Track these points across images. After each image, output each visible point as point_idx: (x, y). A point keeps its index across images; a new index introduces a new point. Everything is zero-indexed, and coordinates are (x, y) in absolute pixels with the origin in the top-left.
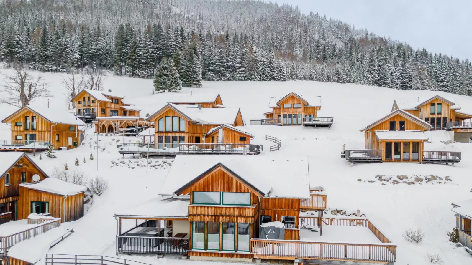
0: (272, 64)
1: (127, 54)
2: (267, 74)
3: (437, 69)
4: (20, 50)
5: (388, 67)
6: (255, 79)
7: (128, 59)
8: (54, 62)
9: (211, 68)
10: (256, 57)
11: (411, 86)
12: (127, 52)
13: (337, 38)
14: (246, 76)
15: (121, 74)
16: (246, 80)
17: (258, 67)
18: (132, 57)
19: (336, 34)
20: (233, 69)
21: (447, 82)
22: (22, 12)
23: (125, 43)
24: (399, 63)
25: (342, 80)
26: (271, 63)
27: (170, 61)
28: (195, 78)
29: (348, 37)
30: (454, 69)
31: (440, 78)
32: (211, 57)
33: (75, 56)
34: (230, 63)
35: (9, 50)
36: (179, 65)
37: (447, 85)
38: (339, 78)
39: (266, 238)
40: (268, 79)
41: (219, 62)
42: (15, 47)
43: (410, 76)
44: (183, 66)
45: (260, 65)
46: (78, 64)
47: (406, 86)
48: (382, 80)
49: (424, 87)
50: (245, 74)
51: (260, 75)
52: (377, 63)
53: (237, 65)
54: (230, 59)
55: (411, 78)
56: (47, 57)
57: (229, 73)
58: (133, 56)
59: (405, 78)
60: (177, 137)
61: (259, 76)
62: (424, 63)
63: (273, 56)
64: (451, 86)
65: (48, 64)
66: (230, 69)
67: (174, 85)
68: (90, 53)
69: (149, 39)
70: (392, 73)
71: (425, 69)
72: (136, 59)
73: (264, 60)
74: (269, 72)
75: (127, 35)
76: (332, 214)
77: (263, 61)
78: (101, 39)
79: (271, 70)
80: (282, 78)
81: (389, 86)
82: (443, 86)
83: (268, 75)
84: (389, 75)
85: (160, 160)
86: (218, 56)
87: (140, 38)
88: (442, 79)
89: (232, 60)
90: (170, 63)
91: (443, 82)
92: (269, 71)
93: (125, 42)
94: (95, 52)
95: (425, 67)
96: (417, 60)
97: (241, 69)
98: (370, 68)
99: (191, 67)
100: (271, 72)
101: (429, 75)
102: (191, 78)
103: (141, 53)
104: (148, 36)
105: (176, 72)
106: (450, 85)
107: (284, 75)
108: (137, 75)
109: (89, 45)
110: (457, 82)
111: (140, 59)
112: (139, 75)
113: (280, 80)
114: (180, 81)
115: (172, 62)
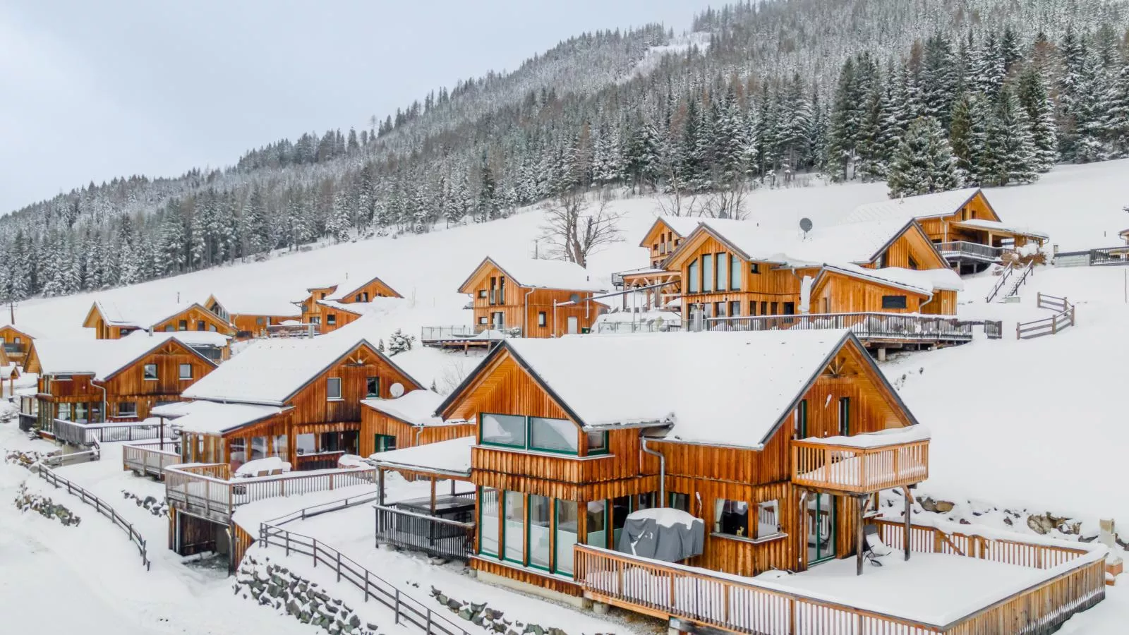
1: (857, 127)
4: (650, 157)
7: (860, 140)
8: (706, 172)
9: (1091, 125)
12: (859, 122)
15: (845, 177)
18: (868, 134)
22: (672, 79)
23: (854, 103)
27: (931, 126)
28: (1016, 160)
32: (1094, 93)
33: (746, 152)
35: (633, 160)
36: (967, 133)
39: (632, 554)
41: (1121, 105)
42: (643, 152)
44: (980, 134)
46: (752, 169)
56: (694, 162)
58: (870, 130)
60: (725, 304)
65: (696, 178)
67: (942, 186)
68: (777, 140)
69: (912, 81)
72: (878, 135)
75: (859, 83)
76: (1032, 528)
78: (802, 103)
86: (1117, 87)
87: (891, 82)
90: (931, 131)
93: (854, 100)
94: (788, 136)
99: (1005, 133)
102: (1001, 161)
103: (892, 119)
104: (910, 73)
105: (946, 153)
108: (881, 175)
109: (775, 120)
111: (889, 135)
112: (884, 175)
114: (958, 172)
115: (937, 126)
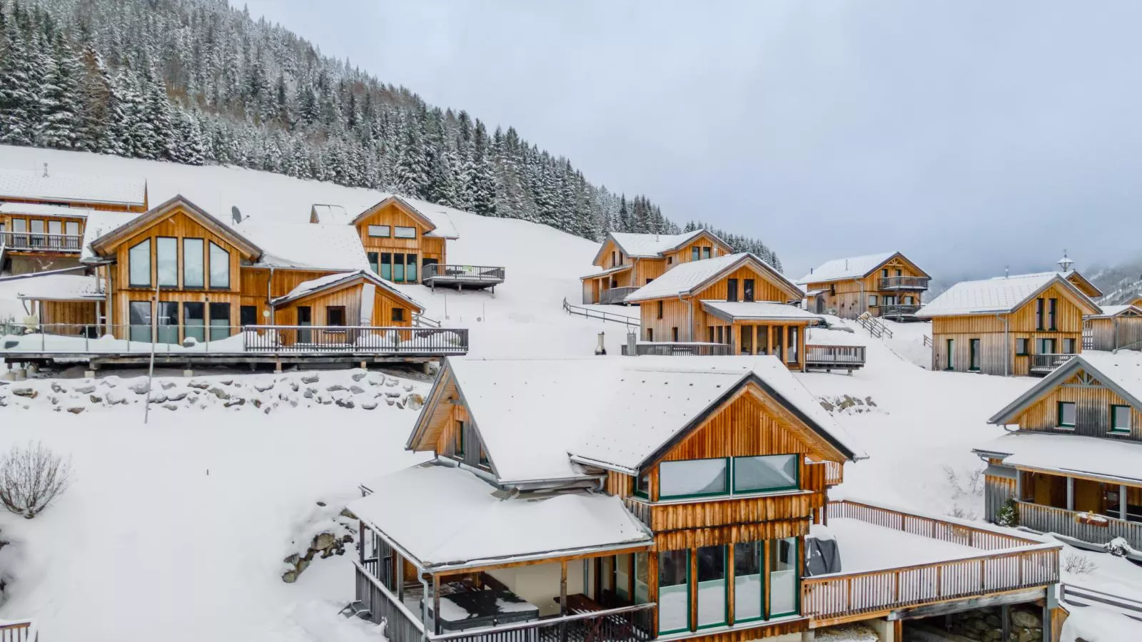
0: (161, 113)
2: (145, 140)
3: (535, 177)
5: (449, 159)
6: (110, 151)
10: (107, 85)
11: (494, 207)
13: (288, 71)
14: (77, 139)
16: (80, 149)
17: (117, 117)
19: (285, 61)
20: (29, 111)
21: (555, 206)
24: (469, 153)
25: (348, 178)
26: (157, 110)
29: (317, 74)
30: (564, 181)
31: (541, 196)
34: (17, 91)
37: (554, 213)
38: (338, 173)
40: (151, 155)
43: (492, 185)
45: (123, 112)
47: (485, 206)
48: (436, 188)
49: (515, 212)
50: (72, 131)
51: (126, 141)
52: (424, 146)
53: (44, 101)
54: (19, 78)
55: (494, 191)
57: (15, 123)
59: (482, 188)
60: (202, 305)
61: (121, 144)
62: (513, 159)
63: (162, 91)
64: (560, 216)
66: (18, 110)
70: (456, 173)
71: (517, 173)
73: (137, 100)
74: (152, 136)
77: (133, 102)
79: (157, 130)
80: (191, 155)
81: (453, 203)
82: (547, 214)
83: (151, 142)
84: (452, 177)
85: (183, 382)
88: (545, 199)
89: (26, 85)
91: (547, 206)
92: (151, 132)
95: (516, 169)
96: (499, 151)
97: (59, 116)
98: (409, 157)
100: (159, 134)
101: (523, 188)
106: (559, 213)
107: (196, 147)
110: (570, 208)
113: (184, 160)
